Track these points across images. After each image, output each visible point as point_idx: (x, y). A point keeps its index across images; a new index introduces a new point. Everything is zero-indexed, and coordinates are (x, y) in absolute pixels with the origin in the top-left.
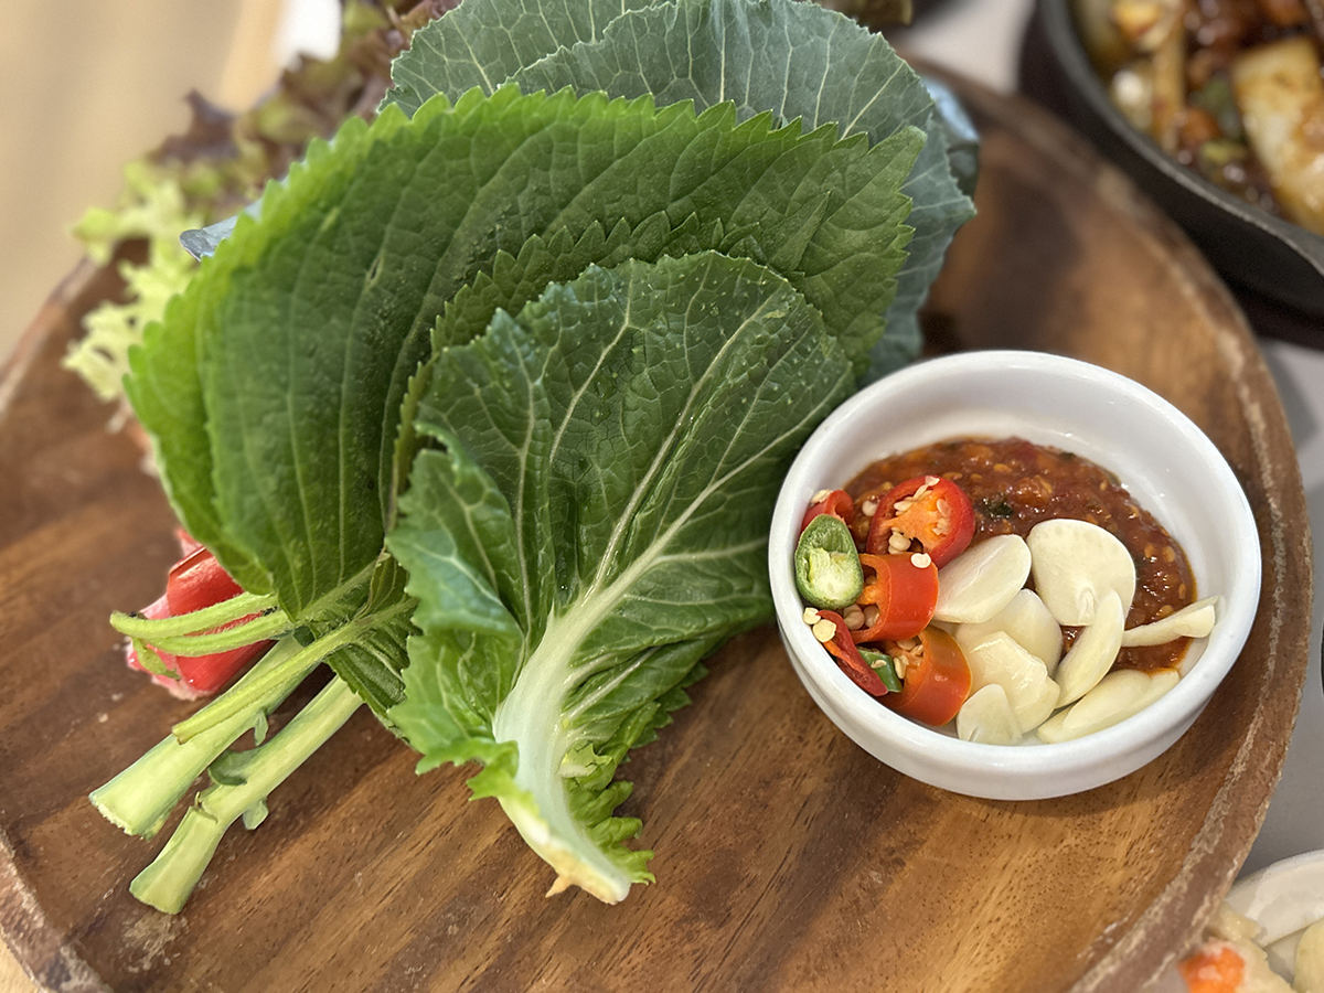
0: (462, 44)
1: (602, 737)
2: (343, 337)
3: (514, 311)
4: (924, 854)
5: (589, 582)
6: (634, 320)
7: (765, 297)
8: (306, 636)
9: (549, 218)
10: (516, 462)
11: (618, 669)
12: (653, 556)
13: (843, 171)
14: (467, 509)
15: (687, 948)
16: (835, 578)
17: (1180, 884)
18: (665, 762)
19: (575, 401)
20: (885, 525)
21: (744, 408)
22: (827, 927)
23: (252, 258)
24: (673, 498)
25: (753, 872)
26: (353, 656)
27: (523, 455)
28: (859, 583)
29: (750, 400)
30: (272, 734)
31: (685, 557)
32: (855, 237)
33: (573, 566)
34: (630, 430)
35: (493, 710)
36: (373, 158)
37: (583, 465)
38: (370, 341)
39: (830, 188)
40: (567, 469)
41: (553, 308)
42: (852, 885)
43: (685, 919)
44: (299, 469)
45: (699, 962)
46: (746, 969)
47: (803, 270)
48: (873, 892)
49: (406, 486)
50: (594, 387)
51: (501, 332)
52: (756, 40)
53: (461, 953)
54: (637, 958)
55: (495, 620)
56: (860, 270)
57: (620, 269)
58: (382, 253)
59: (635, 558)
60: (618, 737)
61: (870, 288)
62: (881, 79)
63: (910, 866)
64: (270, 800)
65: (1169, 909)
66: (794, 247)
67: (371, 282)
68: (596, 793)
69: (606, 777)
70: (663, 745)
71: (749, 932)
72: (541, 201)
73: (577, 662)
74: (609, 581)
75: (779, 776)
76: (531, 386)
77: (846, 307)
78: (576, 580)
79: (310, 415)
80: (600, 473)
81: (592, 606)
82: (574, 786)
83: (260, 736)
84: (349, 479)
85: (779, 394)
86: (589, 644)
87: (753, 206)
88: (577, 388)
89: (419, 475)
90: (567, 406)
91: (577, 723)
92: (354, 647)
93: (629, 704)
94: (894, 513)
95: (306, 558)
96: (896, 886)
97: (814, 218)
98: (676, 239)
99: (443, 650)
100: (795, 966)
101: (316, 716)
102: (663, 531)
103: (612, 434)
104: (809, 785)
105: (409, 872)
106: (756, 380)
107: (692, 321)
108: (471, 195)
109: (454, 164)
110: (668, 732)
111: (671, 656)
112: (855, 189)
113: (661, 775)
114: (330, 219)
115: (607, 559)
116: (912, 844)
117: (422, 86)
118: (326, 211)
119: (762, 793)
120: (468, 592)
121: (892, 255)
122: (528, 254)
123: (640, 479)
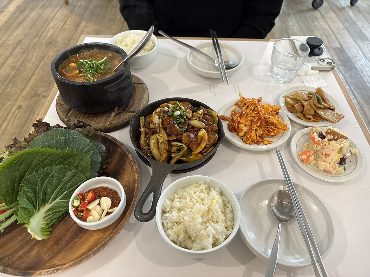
0: (39, 140)
1: (48, 222)
2: (17, 174)
3: (36, 172)
4: (85, 237)
5: (48, 203)
6: (54, 172)
7: (72, 170)
8: (11, 208)
9: (44, 161)
10: (37, 189)
11: (52, 214)
12: (57, 200)
13: (82, 156)
14: (28, 194)
15: (52, 248)
16: (77, 203)
17: (107, 239)
18: (57, 227)
19: (46, 181)
20: (86, 197)
21: (69, 183)
22: (70, 246)
23: (5, 166)
24: (60, 193)
25: (63, 239)
26: (16, 211)
27: (37, 188)
28: (80, 204)
29: (70, 182)
30: (5, 221)
31: (63, 200)
32: (84, 163)
33: (45, 202)
34: (53, 185)
35: (30, 218)
36: (22, 155)
37: (47, 189)
38: (20, 174)
39: (80, 158)
40: (45, 190)
41: (42, 171)
42: (75, 241)
43: (53, 245)
44: (9, 189)
45: (53, 250)
46: (58, 251)
47: (77, 167)
48: (77, 242)
49: (21, 191)
50: (49, 180)
51: (34, 174)
52: (73, 141)
53: (24, 248)
54: (46, 249)
55: (30, 207)
56: (85, 167)
57: (53, 167)
58: (23, 165)
59: (54, 201)
60: (50, 223)
61: (87, 169)
62: (88, 146)
63: (82, 238)
64: (5, 229)
65: (104, 242)
66: (75, 165)
67: (21, 168)
68: (45, 229)
69: (48, 227)
70: (57, 224)
71: (60, 246)
72: (43, 159)
73: (46, 213)
74: (51, 203)
75: (71, 228)
76: (38, 180)
77: (84, 171)
78: (46, 203)
79: (11, 183)
80: (49, 190)
81: (48, 206)
82: (42, 228)
83: (4, 221)
84: (16, 190)
85: (74, 181)
86: (48, 211)
87: (70, 160)
88: (46, 180)
89: (22, 190)
90: (45, 182)
91: (45, 221)
92: (16, 210)
93: (53, 218)
94: (87, 196)
95: (10, 199)
96: (80, 241)
97: (78, 161)
98: (60, 163)
99: (23, 210)
100: (64, 250)
101: (11, 219)
102: (59, 197)
103: (51, 185)
104: (74, 229)
105: (20, 239)
106: (71, 179)
107: (62, 173)
108: (35, 158)
109: (32, 155)
110: (58, 223)
111: (60, 213)
112: (84, 158)
113: (56, 228)
114: (16, 162)
115: (50, 201)
116: (83, 236)
117: (33, 145)
118: (15, 161)
119: (68, 230)
120: (27, 203)
121: (89, 165)
122: (41, 165)
123: (55, 191)
